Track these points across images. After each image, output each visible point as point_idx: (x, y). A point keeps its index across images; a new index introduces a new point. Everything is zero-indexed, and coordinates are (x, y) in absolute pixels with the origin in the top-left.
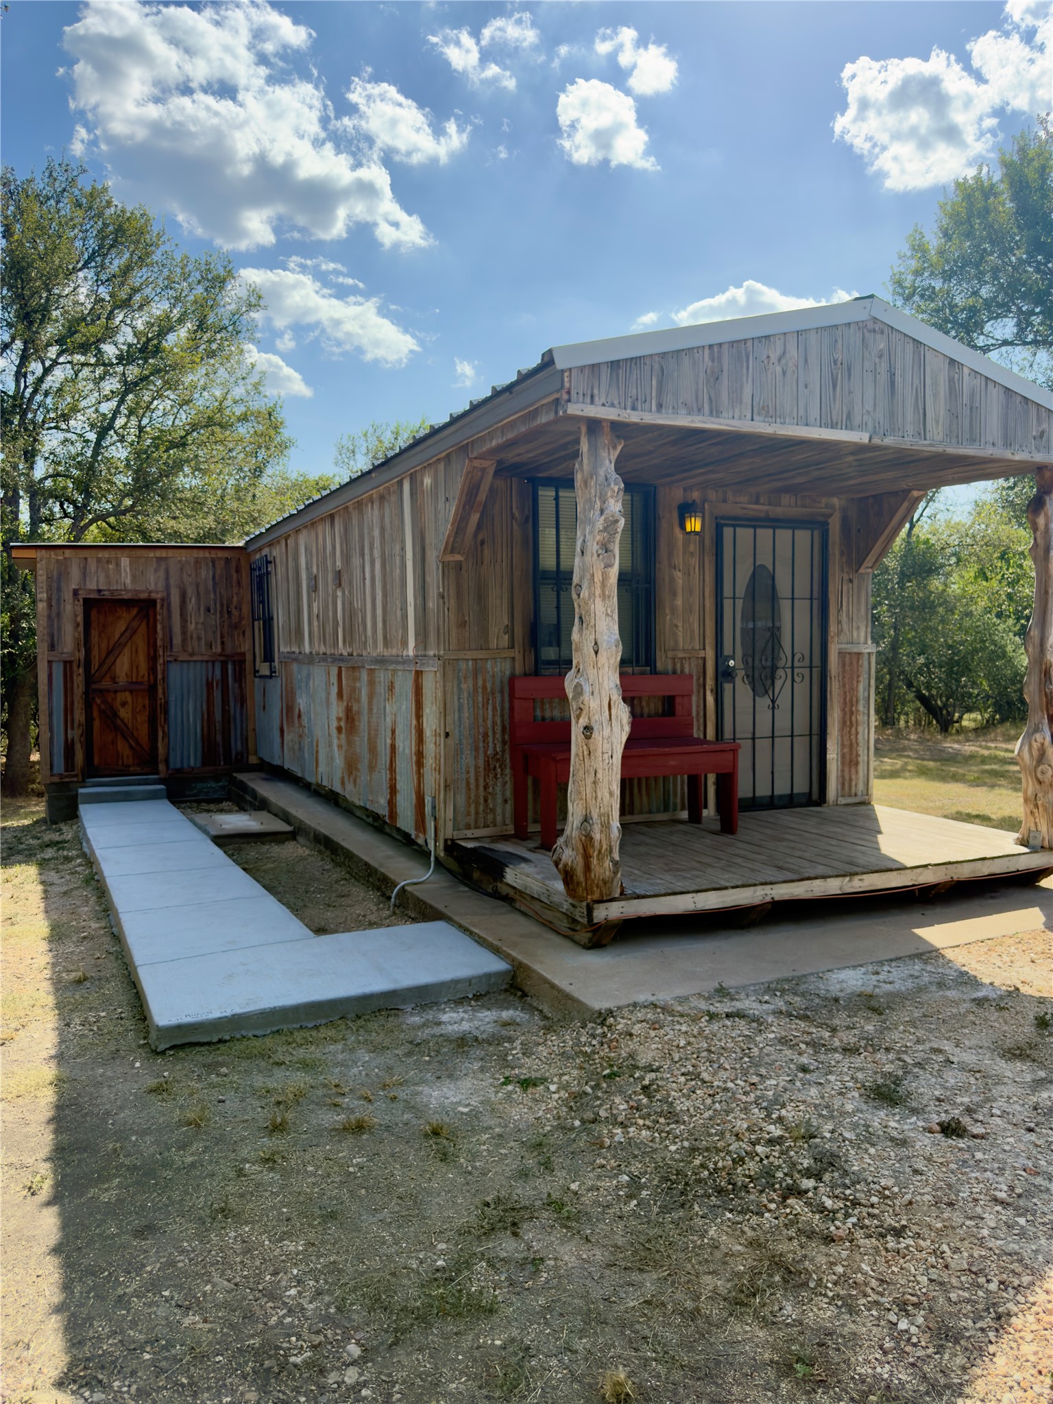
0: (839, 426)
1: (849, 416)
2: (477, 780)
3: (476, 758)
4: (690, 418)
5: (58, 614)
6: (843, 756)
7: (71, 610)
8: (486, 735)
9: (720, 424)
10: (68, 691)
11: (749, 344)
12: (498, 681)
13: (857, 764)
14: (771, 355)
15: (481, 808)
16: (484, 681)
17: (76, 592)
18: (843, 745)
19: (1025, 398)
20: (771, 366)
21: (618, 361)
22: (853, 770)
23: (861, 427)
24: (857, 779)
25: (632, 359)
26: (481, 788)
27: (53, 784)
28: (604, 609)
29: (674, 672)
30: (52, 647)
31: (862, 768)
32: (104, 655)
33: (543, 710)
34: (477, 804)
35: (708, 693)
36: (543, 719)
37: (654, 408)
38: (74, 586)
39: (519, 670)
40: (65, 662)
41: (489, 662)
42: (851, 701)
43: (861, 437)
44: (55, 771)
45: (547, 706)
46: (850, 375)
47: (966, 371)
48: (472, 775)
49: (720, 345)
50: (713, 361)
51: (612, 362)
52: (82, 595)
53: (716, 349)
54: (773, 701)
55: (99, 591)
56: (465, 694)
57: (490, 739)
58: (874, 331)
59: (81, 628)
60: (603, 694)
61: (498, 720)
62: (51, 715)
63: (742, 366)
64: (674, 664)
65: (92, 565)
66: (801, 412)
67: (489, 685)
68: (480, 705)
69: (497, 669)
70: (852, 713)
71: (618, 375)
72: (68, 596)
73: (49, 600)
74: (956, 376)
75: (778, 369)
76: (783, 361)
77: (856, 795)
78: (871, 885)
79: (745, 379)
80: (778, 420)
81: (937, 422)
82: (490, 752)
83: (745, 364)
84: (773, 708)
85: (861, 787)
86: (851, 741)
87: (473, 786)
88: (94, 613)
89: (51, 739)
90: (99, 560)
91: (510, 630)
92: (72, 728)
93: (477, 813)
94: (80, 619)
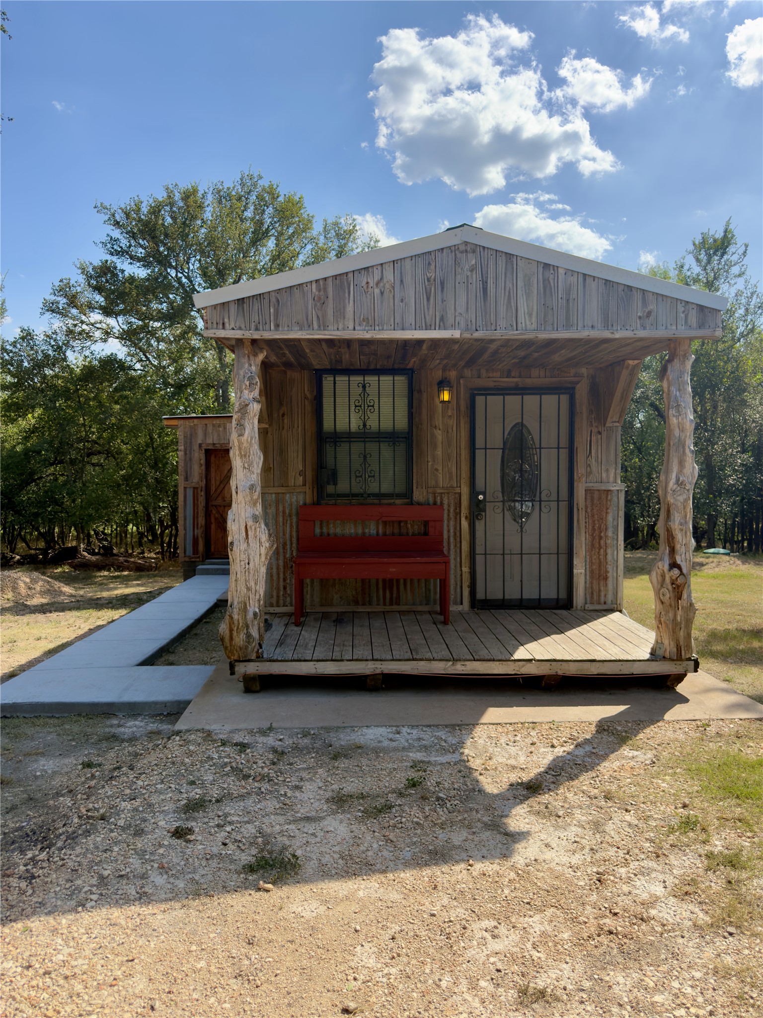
0: (433, 327)
1: (442, 319)
2: (278, 574)
3: (277, 559)
4: (300, 333)
5: (190, 459)
6: (592, 572)
7: (198, 456)
8: (285, 544)
9: (325, 335)
10: (195, 505)
11: (351, 275)
12: (294, 507)
13: (606, 578)
14: (369, 281)
15: (281, 593)
16: (284, 507)
17: (200, 445)
18: (592, 563)
19: (628, 286)
20: (370, 289)
21: (243, 298)
22: (602, 583)
23: (453, 327)
24: (607, 591)
25: (253, 296)
26: (281, 580)
27: (185, 561)
28: (242, 464)
29: (435, 503)
30: (186, 479)
31: (610, 582)
32: (218, 483)
33: (328, 528)
34: (278, 589)
35: (463, 519)
36: (329, 535)
37: (272, 328)
38: (200, 442)
39: (309, 501)
40: (194, 488)
41: (288, 495)
42: (600, 528)
43: (456, 334)
44: (187, 554)
45: (331, 526)
46: (443, 288)
47: (561, 271)
48: (275, 570)
49: (325, 279)
50: (319, 291)
51: (238, 300)
52: (204, 447)
53: (321, 283)
54: (521, 527)
55: (214, 444)
56: (271, 516)
57: (288, 547)
58: (466, 251)
59: (203, 467)
60: (241, 521)
61: (294, 534)
62: (185, 519)
63: (344, 292)
64: (435, 498)
65: (210, 429)
66: (398, 320)
67: (287, 511)
68: (281, 524)
69: (294, 500)
70: (601, 537)
71: (243, 308)
72: (196, 447)
73: (185, 450)
74: (552, 276)
75: (377, 291)
76: (382, 284)
77: (605, 603)
78: (473, 670)
79: (347, 301)
80: (377, 328)
81: (530, 315)
82: (288, 556)
83: (347, 291)
84: (522, 531)
85: (610, 597)
86: (600, 560)
87: (275, 578)
88: (213, 459)
89: (185, 535)
90: (214, 425)
91: (302, 473)
92: (198, 528)
93: (278, 596)
94: (203, 462)
